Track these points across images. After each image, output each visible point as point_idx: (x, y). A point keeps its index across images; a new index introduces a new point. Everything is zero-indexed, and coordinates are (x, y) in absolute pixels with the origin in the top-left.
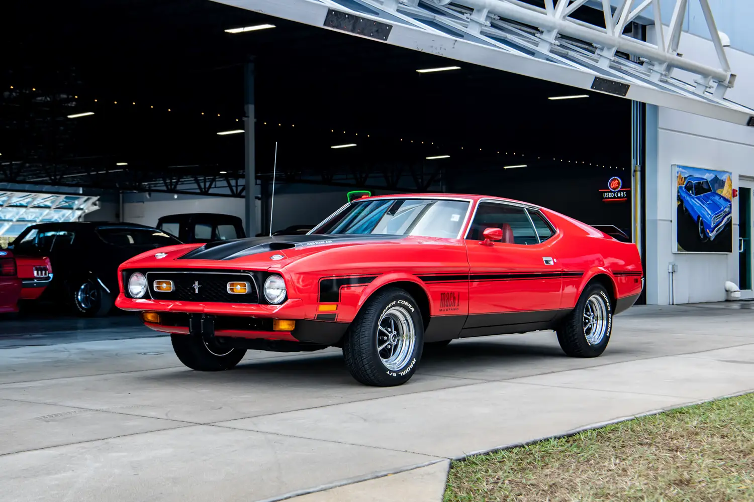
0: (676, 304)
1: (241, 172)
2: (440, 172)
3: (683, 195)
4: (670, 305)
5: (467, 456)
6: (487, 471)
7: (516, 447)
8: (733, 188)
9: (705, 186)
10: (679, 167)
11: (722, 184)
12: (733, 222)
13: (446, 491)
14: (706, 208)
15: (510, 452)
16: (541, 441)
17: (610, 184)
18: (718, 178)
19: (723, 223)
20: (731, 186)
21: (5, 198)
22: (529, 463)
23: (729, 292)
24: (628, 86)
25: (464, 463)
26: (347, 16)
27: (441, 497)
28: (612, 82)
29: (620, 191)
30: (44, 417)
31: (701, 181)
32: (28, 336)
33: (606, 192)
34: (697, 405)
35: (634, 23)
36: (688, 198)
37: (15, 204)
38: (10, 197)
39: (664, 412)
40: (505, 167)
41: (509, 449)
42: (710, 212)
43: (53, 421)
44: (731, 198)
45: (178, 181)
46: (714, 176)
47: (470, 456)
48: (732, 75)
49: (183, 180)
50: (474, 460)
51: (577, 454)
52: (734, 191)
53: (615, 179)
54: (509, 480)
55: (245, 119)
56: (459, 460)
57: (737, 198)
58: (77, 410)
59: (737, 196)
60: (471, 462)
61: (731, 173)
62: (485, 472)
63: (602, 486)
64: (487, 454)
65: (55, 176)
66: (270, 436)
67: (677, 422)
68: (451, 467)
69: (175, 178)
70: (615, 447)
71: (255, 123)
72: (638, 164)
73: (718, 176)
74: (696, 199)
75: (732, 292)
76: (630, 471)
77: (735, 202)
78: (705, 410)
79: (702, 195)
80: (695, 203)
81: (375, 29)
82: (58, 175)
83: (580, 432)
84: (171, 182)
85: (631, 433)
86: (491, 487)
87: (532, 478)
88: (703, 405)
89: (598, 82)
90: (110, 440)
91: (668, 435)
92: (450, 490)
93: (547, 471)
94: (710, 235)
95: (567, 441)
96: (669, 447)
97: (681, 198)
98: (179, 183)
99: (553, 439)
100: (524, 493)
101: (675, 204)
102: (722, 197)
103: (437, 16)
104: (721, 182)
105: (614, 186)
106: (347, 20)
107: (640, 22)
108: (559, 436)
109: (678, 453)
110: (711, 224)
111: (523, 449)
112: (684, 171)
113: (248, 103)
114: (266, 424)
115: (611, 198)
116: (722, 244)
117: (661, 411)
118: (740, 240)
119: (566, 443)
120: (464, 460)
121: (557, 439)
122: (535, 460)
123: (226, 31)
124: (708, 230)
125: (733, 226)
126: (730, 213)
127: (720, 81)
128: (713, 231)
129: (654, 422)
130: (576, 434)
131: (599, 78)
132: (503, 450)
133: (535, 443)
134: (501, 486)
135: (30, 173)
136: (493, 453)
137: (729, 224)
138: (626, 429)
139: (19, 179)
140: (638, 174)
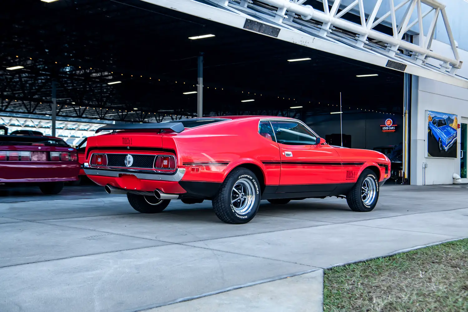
0: (427, 185)
1: (195, 114)
2: (297, 115)
3: (431, 126)
4: (423, 185)
5: (333, 267)
6: (346, 277)
7: (360, 262)
8: (458, 123)
9: (443, 122)
10: (430, 111)
11: (452, 121)
12: (457, 142)
13: (324, 288)
14: (443, 134)
15: (357, 265)
16: (374, 259)
17: (386, 123)
18: (450, 118)
19: (452, 142)
20: (457, 122)
21: (76, 126)
22: (370, 272)
23: (455, 179)
24: (406, 66)
25: (331, 271)
26: (256, 23)
27: (322, 293)
28: (397, 63)
29: (391, 126)
30: (88, 237)
31: (441, 119)
32: (84, 194)
33: (384, 127)
34: (460, 240)
35: (406, 34)
36: (434, 128)
37: (81, 129)
38: (79, 126)
39: (443, 243)
40: (331, 113)
41: (356, 263)
42: (445, 136)
43: (94, 239)
44: (457, 128)
45: (163, 118)
46: (448, 117)
47: (335, 267)
48: (460, 62)
49: (165, 118)
50: (337, 270)
51: (397, 267)
52: (458, 125)
53: (389, 120)
54: (361, 283)
55: (197, 85)
56: (328, 269)
57: (460, 129)
58: (106, 234)
59: (460, 127)
60: (336, 271)
61: (457, 116)
62: (345, 277)
63: (419, 289)
64: (344, 266)
65: (101, 115)
66: (215, 252)
67: (452, 250)
68: (325, 274)
69: (161, 117)
70: (418, 264)
71: (203, 87)
72: (407, 110)
73: (450, 117)
74: (438, 129)
75: (456, 179)
76: (433, 280)
77: (459, 131)
78: (466, 243)
79: (441, 127)
80: (438, 131)
81: (271, 30)
82: (103, 115)
83: (396, 254)
84: (159, 119)
85: (426, 256)
86: (351, 287)
87: (376, 282)
88: (464, 240)
89: (389, 63)
90: (124, 251)
91: (449, 257)
92: (327, 288)
93: (382, 278)
94: (445, 148)
95: (389, 259)
96: (451, 265)
97: (430, 128)
98: (163, 119)
99: (381, 258)
100: (372, 292)
101: (427, 131)
102: (452, 128)
103: (303, 27)
104: (452, 120)
105: (388, 123)
106: (256, 25)
107: (410, 34)
108: (384, 256)
109: (458, 269)
110: (446, 142)
111: (365, 264)
112: (432, 114)
113: (200, 77)
114: (214, 245)
115: (387, 130)
116: (452, 153)
117: (441, 243)
118: (461, 152)
119: (389, 261)
120: (331, 269)
121: (383, 258)
122: (373, 270)
123: (189, 38)
124: (444, 146)
125: (457, 144)
126: (456, 137)
127: (453, 66)
128: (447, 146)
129: (438, 250)
130: (394, 255)
131: (390, 61)
132: (353, 264)
133: (371, 260)
134: (357, 286)
135: (90, 113)
136: (347, 265)
137: (455, 143)
138: (423, 253)
139: (84, 116)
140: (407, 115)
